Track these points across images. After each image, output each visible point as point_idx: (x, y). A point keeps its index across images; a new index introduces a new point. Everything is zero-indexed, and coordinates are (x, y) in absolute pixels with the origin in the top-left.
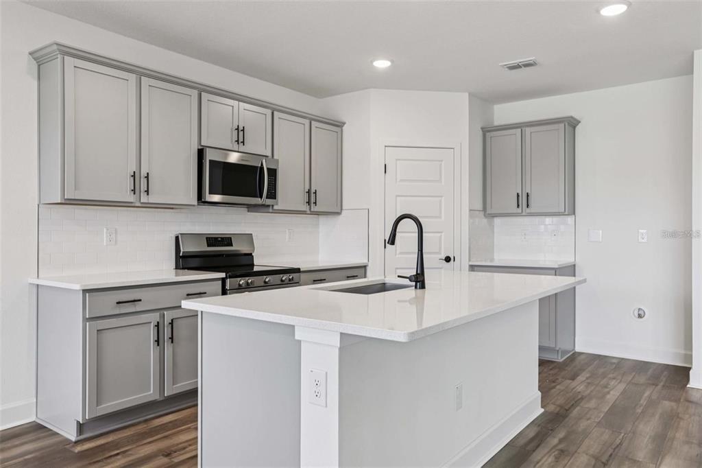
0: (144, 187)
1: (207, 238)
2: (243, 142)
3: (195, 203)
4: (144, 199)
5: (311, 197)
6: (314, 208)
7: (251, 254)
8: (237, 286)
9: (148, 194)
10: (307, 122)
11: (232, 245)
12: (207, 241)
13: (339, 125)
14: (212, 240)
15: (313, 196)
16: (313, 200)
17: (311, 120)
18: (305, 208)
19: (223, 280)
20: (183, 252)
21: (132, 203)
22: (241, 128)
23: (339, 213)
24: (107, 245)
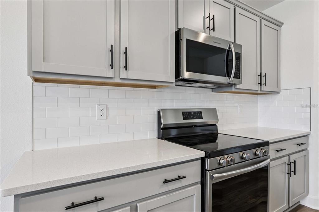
0: (123, 64)
1: (183, 112)
2: (213, 29)
3: (173, 80)
4: (124, 74)
5: (262, 78)
6: (264, 88)
7: (215, 125)
8: (217, 166)
9: (126, 70)
10: (258, 19)
11: (202, 118)
12: (183, 114)
13: (279, 24)
14: (187, 115)
15: (263, 78)
16: (263, 82)
17: (261, 18)
18: (257, 88)
19: (203, 160)
20: (164, 125)
21: (111, 78)
22: (211, 17)
23: (278, 93)
24: (99, 120)
